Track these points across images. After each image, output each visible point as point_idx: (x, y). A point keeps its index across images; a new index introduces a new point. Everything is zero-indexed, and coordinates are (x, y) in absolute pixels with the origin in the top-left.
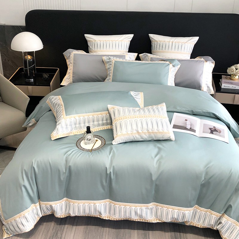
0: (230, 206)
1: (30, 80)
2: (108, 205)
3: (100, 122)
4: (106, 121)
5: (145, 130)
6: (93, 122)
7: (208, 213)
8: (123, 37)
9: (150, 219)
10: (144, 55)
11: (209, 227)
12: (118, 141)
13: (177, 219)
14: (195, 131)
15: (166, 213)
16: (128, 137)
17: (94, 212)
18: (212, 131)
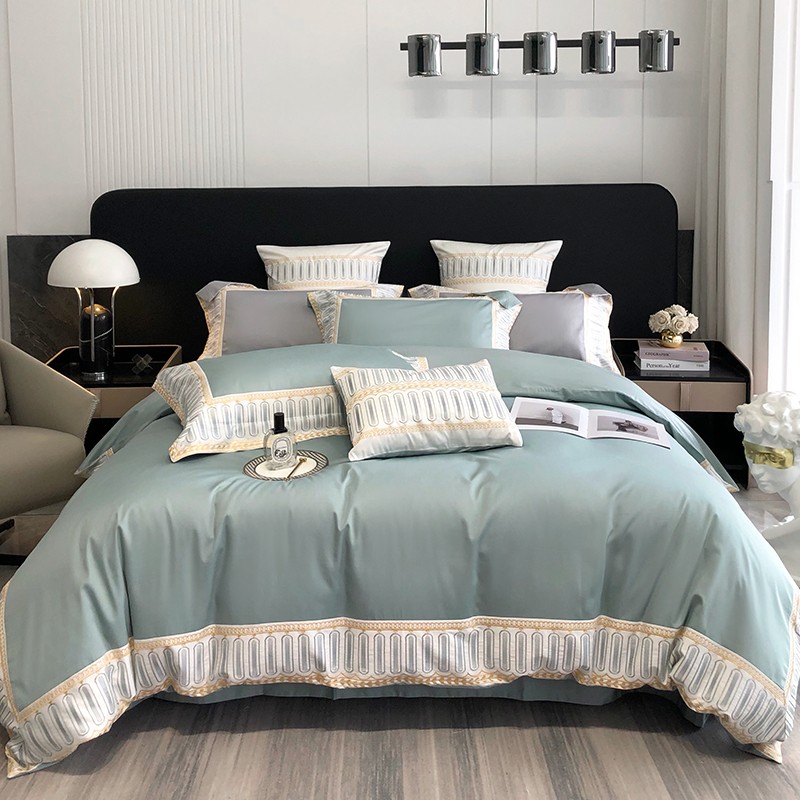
0: (697, 600)
1: (95, 376)
2: (342, 636)
3: (311, 417)
5: (439, 418)
7: (638, 633)
8: (362, 248)
9: (471, 673)
10: (422, 290)
11: (647, 681)
12: (365, 450)
13: (550, 664)
14: (576, 428)
15: (517, 643)
16: (392, 438)
17: (301, 662)
18: (622, 427)
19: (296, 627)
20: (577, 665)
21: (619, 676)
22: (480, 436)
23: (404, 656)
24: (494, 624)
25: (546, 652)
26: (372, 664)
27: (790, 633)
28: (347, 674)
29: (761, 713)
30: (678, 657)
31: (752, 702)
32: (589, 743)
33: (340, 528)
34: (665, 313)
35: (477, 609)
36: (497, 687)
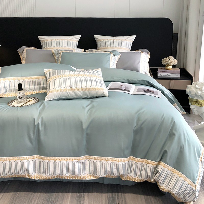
2: (37, 162)
3: (37, 86)
4: (43, 86)
6: (29, 85)
7: (144, 163)
9: (83, 175)
10: (90, 50)
11: (146, 180)
12: (51, 97)
13: (111, 173)
14: (129, 91)
15: (99, 166)
16: (61, 93)
17: (21, 171)
18: (145, 91)
19: (19, 158)
20: (121, 173)
21: (136, 177)
22: (94, 93)
23: (58, 169)
24: (91, 159)
25: (109, 169)
26: (47, 172)
27: (199, 164)
28: (39, 175)
29: (186, 192)
30: (157, 172)
31: (183, 189)
32: (125, 199)
33: (36, 124)
34: (167, 59)
35: (85, 153)
36: (93, 180)
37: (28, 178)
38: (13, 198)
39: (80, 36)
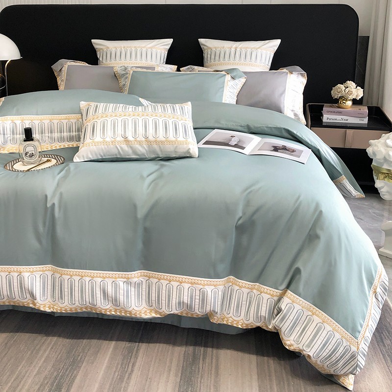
0: (298, 271)
2: (50, 277)
3: (66, 134)
4: (77, 133)
5: (141, 136)
6: (51, 132)
8: (154, 43)
9: (135, 308)
10: (189, 68)
11: (258, 324)
12: (85, 156)
13: (190, 307)
14: (243, 148)
15: (167, 291)
16: (105, 148)
17: (20, 293)
18: (276, 149)
19: (15, 270)
20: (208, 309)
21: (239, 319)
22: (169, 150)
23: (87, 294)
24: (152, 277)
25: (186, 299)
26: (66, 298)
27: (369, 299)
28: (52, 303)
29: (337, 355)
30: (279, 310)
31: (330, 347)
33: (49, 205)
34: (342, 87)
35: (141, 266)
36: (155, 318)
37: (34, 307)
38: (6, 344)
39: (172, 39)
